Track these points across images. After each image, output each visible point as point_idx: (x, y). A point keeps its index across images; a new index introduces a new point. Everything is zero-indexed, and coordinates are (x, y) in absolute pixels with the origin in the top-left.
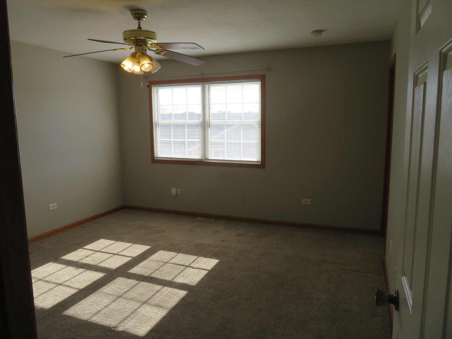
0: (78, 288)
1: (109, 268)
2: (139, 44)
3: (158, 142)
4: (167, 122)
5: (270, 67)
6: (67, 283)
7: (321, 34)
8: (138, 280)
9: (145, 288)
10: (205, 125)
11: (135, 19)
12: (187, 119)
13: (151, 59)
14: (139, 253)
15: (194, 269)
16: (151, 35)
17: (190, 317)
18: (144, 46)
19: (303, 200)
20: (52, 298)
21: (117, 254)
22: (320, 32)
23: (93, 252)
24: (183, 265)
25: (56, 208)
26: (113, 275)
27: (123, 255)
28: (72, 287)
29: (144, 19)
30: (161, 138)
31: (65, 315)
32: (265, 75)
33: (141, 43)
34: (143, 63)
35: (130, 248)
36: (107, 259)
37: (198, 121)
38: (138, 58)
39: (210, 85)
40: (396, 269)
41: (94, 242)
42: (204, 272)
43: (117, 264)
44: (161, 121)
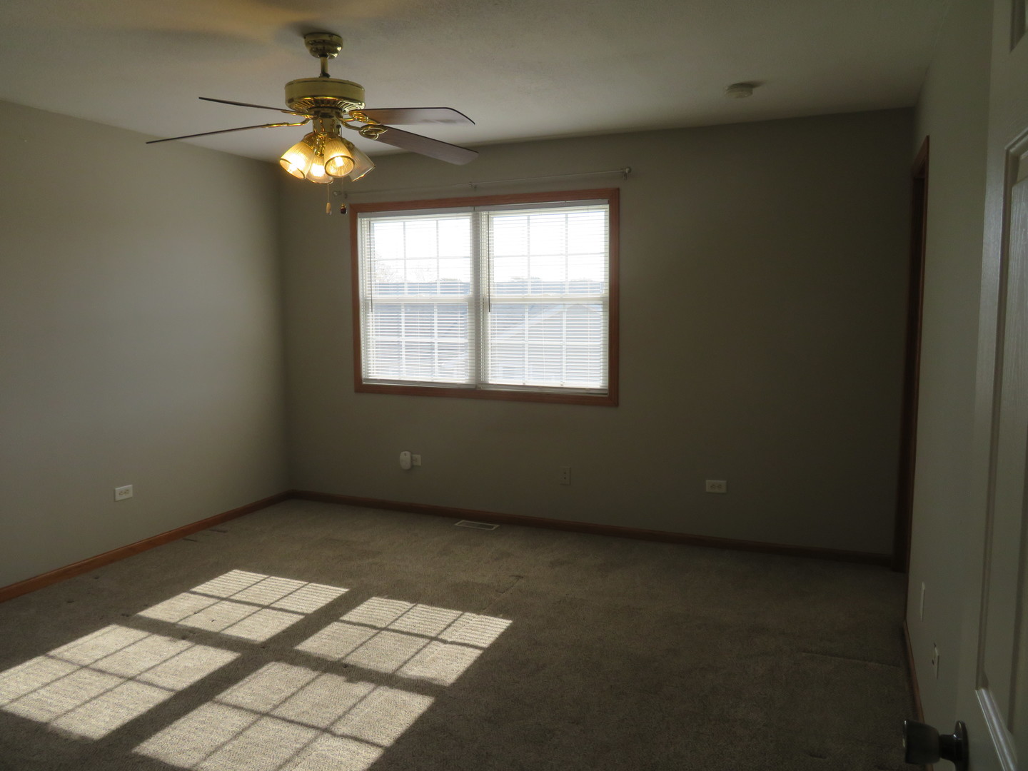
0: (170, 687)
1: (248, 640)
2: (322, 111)
3: (371, 343)
4: (391, 297)
5: (630, 171)
6: (148, 676)
7: (752, 93)
8: (315, 669)
9: (330, 688)
10: (479, 306)
11: (313, 56)
12: (439, 292)
13: (350, 147)
14: (322, 605)
15: (447, 645)
16: (351, 91)
17: (433, 763)
18: (335, 118)
19: (708, 482)
20: (109, 711)
21: (268, 607)
22: (748, 86)
23: (212, 601)
24: (423, 636)
25: (131, 495)
26: (256, 658)
27: (281, 610)
28: (157, 686)
29: (336, 55)
30: (377, 335)
31: (136, 755)
32: (618, 189)
33: (328, 111)
34: (331, 157)
35: (298, 591)
36: (244, 618)
37: (463, 295)
38: (321, 146)
39: (491, 212)
40: (937, 654)
41: (216, 576)
42: (471, 652)
43: (267, 630)
44: (378, 297)
